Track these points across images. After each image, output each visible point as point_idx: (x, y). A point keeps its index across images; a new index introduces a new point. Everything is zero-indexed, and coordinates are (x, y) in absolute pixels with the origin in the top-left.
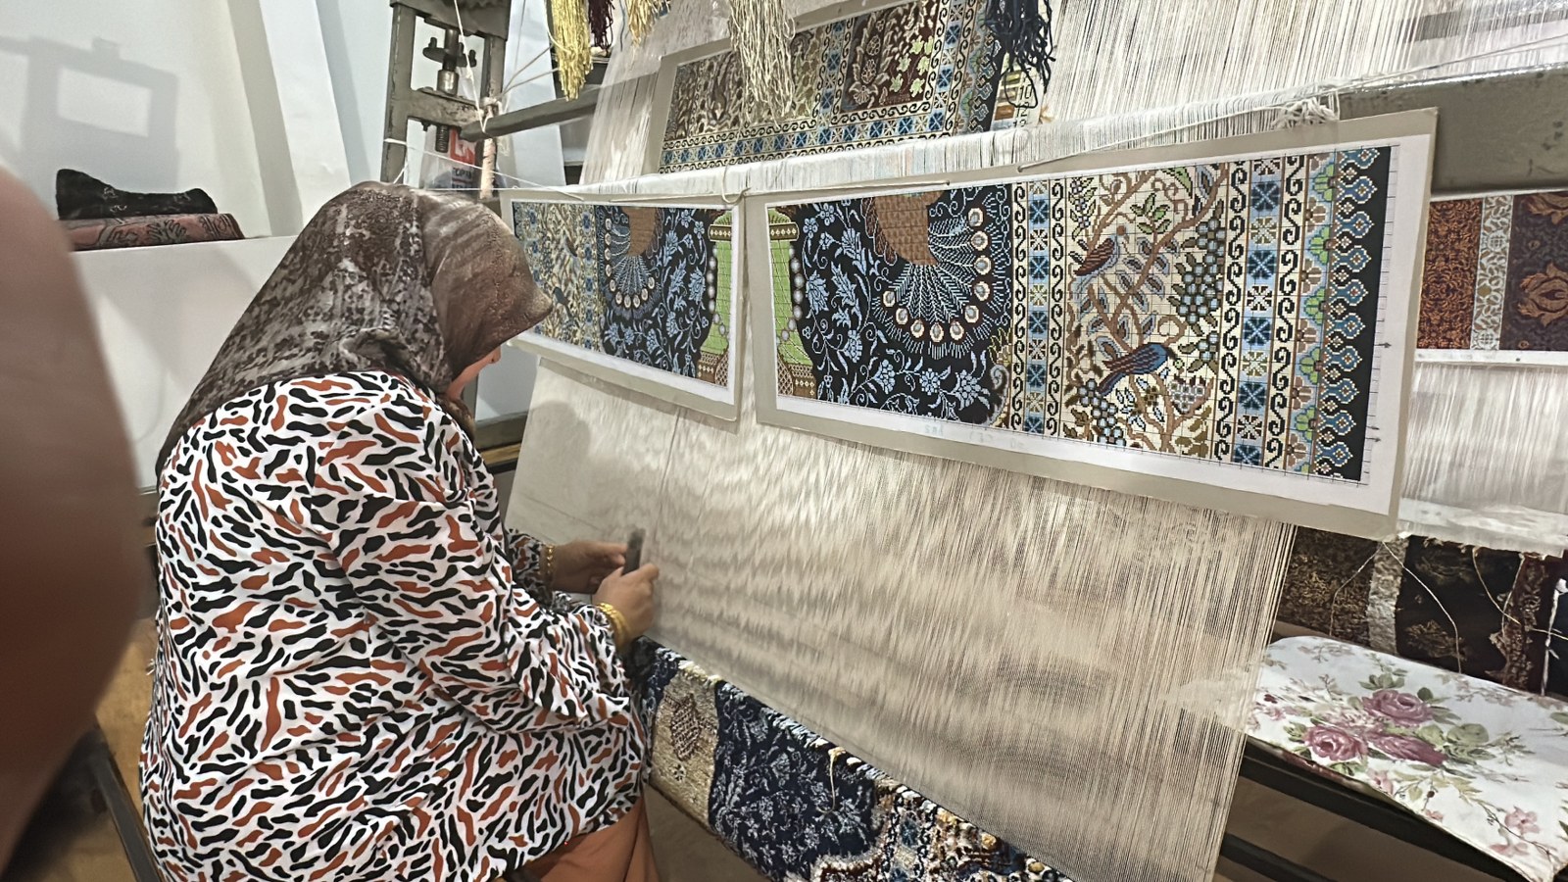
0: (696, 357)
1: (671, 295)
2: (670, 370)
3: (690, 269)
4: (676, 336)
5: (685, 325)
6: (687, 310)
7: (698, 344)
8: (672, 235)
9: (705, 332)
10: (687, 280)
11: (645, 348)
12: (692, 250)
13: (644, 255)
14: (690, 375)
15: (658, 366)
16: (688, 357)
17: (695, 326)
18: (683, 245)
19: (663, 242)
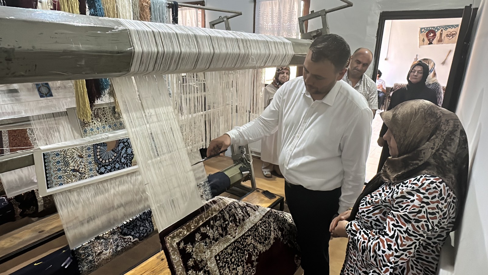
0: (131, 163)
1: (122, 155)
2: (124, 168)
3: (127, 149)
4: (124, 162)
5: (127, 158)
6: (127, 156)
7: (131, 161)
8: (122, 144)
9: (133, 158)
10: (126, 151)
11: (116, 168)
12: (127, 145)
13: (112, 150)
14: (130, 166)
15: (121, 169)
16: (129, 164)
17: (130, 158)
18: (125, 145)
19: (118, 146)
